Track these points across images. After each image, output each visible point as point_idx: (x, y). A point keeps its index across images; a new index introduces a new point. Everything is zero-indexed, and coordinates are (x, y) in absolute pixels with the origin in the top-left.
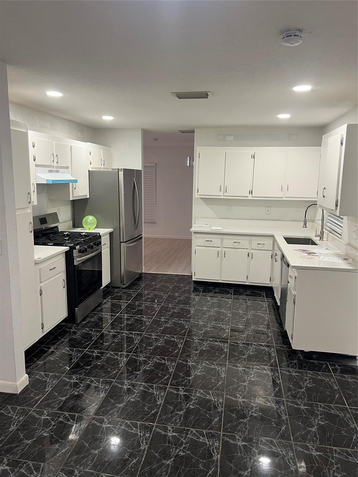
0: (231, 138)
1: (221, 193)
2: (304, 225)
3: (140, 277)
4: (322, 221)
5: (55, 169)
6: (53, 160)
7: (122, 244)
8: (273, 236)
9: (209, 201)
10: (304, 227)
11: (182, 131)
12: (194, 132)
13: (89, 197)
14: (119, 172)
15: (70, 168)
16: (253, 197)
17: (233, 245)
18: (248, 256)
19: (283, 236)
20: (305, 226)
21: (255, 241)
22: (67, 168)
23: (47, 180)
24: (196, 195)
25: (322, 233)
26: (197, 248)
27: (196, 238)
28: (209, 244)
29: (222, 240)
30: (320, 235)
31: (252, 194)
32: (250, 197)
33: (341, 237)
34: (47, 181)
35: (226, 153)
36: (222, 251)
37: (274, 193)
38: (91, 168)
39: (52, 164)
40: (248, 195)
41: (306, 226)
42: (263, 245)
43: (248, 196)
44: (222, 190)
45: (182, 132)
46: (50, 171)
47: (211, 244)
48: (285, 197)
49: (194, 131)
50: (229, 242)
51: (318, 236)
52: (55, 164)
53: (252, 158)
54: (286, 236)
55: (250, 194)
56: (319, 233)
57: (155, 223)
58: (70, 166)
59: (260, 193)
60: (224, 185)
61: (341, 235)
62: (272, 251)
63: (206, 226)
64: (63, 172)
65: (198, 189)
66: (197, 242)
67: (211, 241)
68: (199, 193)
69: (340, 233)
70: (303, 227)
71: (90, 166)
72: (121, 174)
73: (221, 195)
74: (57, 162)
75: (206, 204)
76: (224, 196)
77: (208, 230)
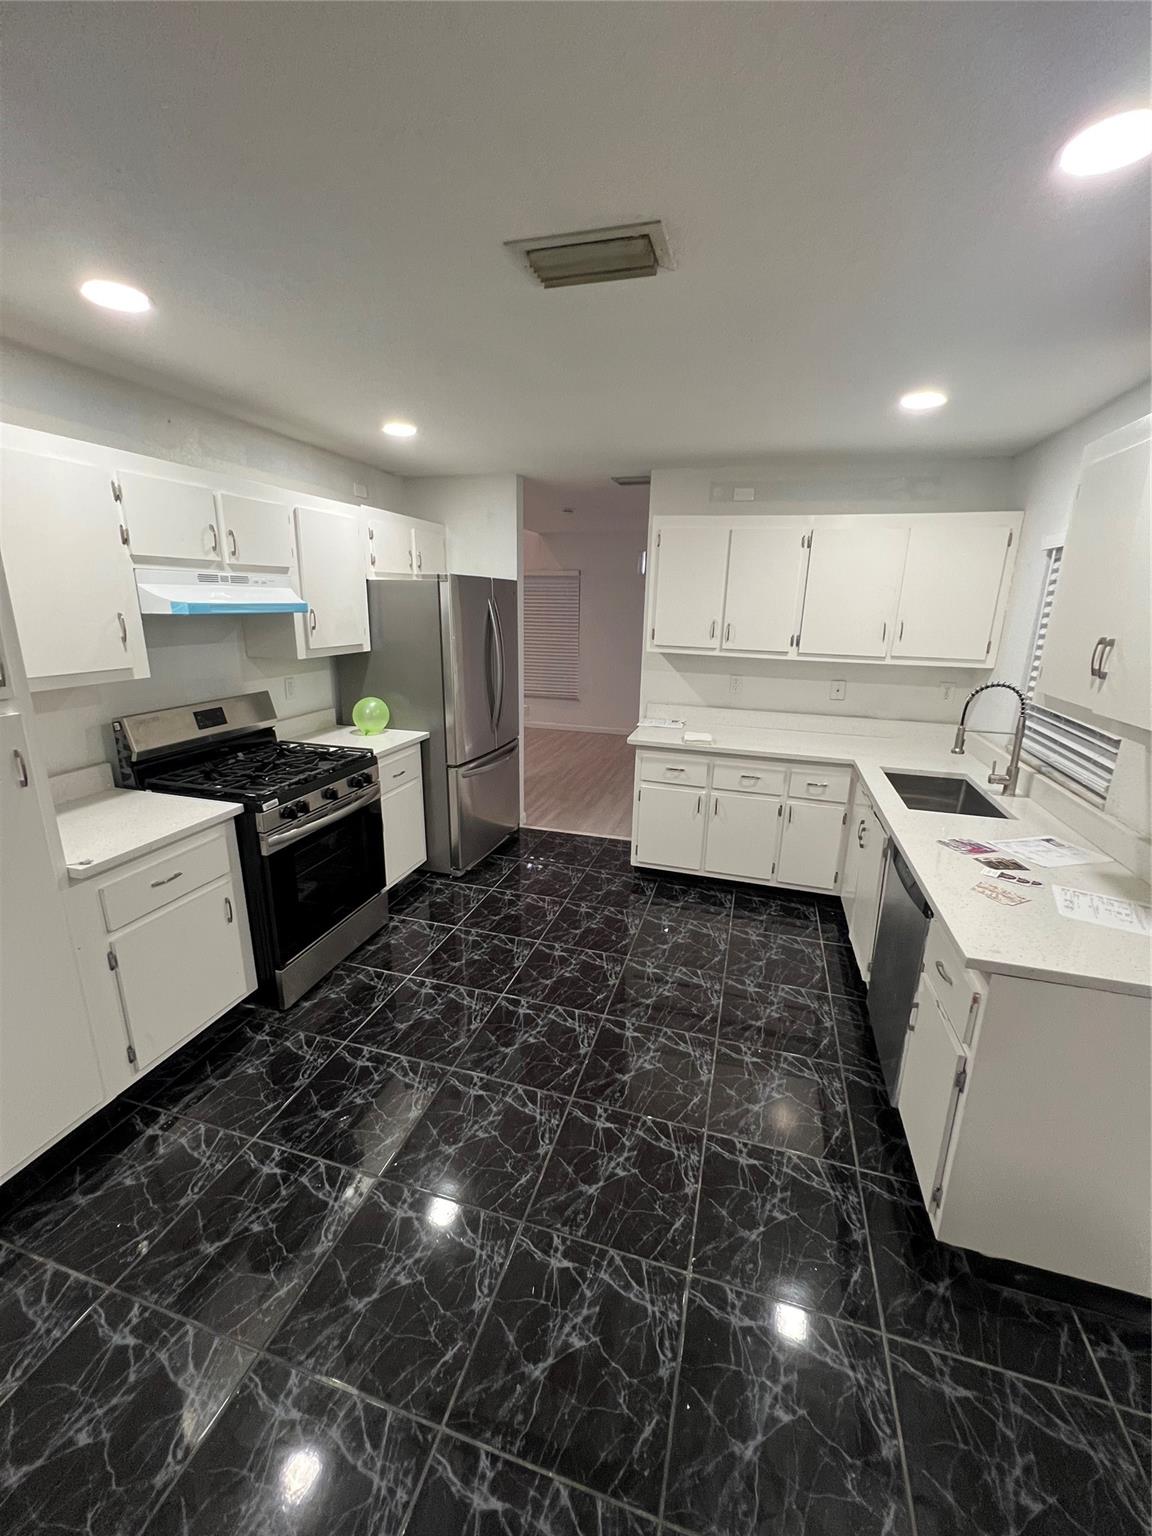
0: (748, 493)
1: (715, 644)
2: (956, 747)
3: (512, 842)
4: (1016, 738)
5: (229, 574)
6: (214, 545)
7: (452, 772)
8: (852, 766)
9: (683, 661)
10: (956, 752)
11: (621, 481)
12: (649, 483)
13: (369, 650)
14: (441, 583)
15: (294, 569)
16: (799, 654)
17: (740, 782)
18: (780, 814)
19: (882, 768)
20: (957, 750)
21: (801, 777)
22: (284, 570)
23: (174, 605)
24: (648, 647)
25: (1013, 772)
26: (644, 785)
27: (642, 759)
28: (676, 777)
29: (710, 769)
30: (1006, 780)
31: (798, 644)
32: (792, 655)
33: (1104, 805)
34: (173, 608)
35: (731, 532)
36: (708, 796)
37: (862, 644)
38: (376, 573)
39: (212, 557)
40: (786, 647)
41: (961, 749)
42: (821, 789)
43: (787, 653)
44: (718, 632)
45: (621, 484)
46: (203, 578)
47: (682, 778)
48: (893, 657)
49: (649, 477)
50: (727, 775)
51: (1000, 780)
52: (227, 559)
53: (803, 546)
54: (891, 769)
55: (792, 645)
56: (1001, 771)
57: (574, 699)
58: (292, 563)
59: (819, 644)
60: (723, 618)
61: (1104, 798)
62: (846, 806)
63: (673, 726)
64: (264, 583)
65: (653, 630)
66: (646, 769)
67: (682, 770)
68: (656, 642)
69: (1101, 791)
70: (953, 752)
71: (373, 569)
72: (446, 589)
73: (714, 647)
74: (234, 553)
75: (675, 668)
76: (721, 650)
77: (675, 741)
